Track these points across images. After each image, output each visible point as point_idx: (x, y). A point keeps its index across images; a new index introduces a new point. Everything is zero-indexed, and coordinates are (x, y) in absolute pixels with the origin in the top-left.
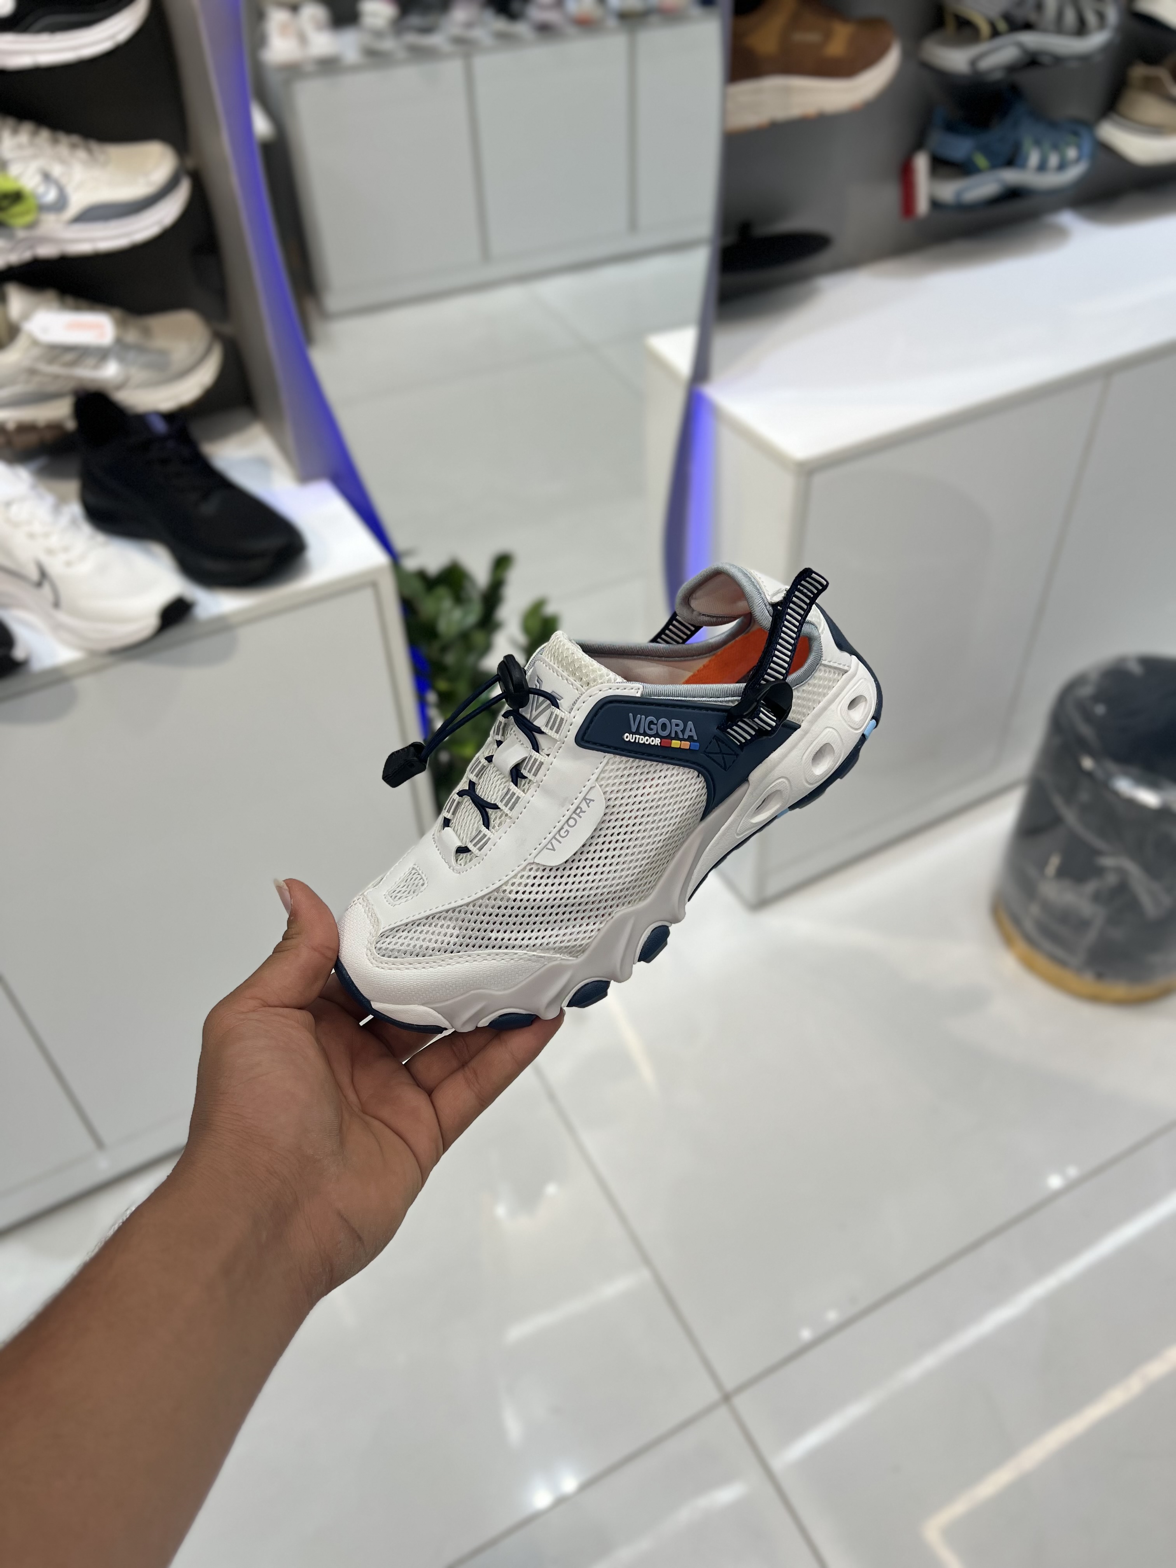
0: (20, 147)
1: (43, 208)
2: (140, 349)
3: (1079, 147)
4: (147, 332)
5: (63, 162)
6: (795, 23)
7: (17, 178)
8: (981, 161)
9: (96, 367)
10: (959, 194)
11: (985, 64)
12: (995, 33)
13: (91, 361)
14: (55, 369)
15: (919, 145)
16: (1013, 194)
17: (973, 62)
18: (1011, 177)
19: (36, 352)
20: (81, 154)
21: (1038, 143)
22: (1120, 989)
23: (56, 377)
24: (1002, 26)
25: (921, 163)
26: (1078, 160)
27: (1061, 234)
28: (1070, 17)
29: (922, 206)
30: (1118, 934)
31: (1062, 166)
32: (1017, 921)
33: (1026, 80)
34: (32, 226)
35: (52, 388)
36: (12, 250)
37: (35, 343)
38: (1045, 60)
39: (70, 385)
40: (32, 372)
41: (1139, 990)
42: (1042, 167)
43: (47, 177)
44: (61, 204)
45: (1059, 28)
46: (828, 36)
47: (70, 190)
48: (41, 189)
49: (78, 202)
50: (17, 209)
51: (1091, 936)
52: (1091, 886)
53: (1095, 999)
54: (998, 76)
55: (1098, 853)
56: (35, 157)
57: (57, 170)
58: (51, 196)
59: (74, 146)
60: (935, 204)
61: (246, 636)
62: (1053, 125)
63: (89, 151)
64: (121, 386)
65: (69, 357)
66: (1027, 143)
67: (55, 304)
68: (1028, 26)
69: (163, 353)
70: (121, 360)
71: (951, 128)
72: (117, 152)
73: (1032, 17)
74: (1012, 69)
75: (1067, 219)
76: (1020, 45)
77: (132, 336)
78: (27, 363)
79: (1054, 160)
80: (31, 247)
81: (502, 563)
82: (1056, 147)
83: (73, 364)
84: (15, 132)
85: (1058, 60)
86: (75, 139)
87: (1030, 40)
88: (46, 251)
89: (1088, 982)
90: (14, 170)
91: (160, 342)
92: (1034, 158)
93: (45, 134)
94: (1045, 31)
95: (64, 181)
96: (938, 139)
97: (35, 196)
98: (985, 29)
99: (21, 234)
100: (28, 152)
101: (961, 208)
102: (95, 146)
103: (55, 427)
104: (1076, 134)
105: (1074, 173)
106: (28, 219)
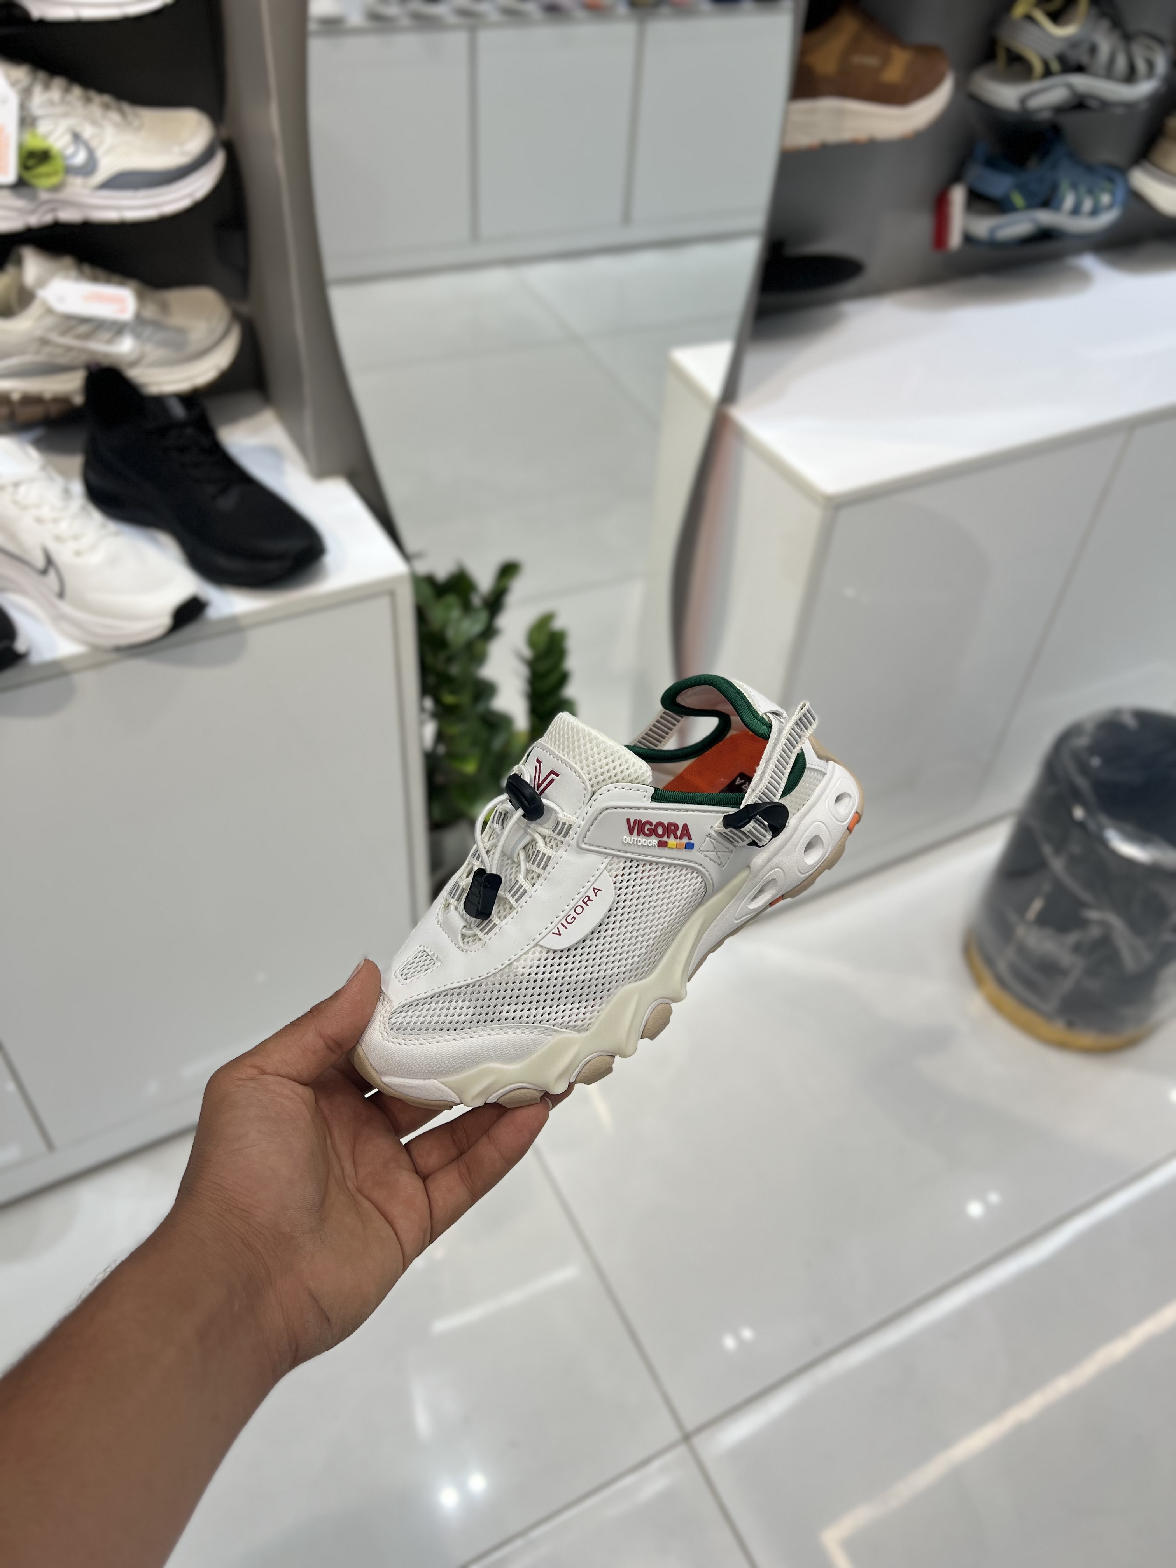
1: (70, 170)
2: (157, 325)
3: (1113, 194)
5: (94, 123)
6: (855, 46)
7: (45, 137)
8: (1018, 200)
10: (992, 231)
11: (1035, 103)
12: (1048, 73)
13: (106, 335)
15: (956, 177)
16: (1045, 235)
17: (1023, 101)
18: (1045, 217)
19: (49, 321)
20: (115, 116)
21: (1074, 186)
22: (1088, 1038)
24: (1055, 66)
25: (958, 196)
26: (1110, 207)
27: (1083, 278)
28: (1121, 63)
29: (955, 239)
30: (1094, 985)
31: (1095, 212)
32: (990, 962)
34: (56, 188)
35: (64, 360)
36: (32, 212)
37: (49, 311)
38: (1093, 104)
39: (83, 358)
41: (1108, 1040)
42: (1076, 211)
43: (77, 137)
44: (89, 168)
46: (886, 60)
47: (99, 153)
48: (70, 151)
49: (107, 167)
50: (43, 169)
51: (1066, 985)
52: (1073, 937)
53: (1062, 1046)
54: (1046, 115)
55: (1083, 905)
56: (66, 115)
57: (88, 132)
58: (80, 158)
59: (106, 107)
60: (968, 239)
62: (1090, 169)
63: (123, 114)
66: (1064, 185)
67: (73, 273)
68: (1080, 69)
69: (181, 331)
70: (137, 336)
71: (991, 163)
72: (150, 116)
73: (1084, 59)
74: (1060, 110)
75: (1089, 262)
76: (1070, 87)
77: (150, 312)
78: (38, 333)
79: (1088, 205)
80: (54, 210)
81: (508, 571)
84: (47, 87)
85: (1105, 105)
86: (107, 98)
87: (1081, 82)
88: (68, 215)
89: (1057, 1029)
90: (43, 127)
91: (177, 319)
92: (1069, 201)
93: (77, 91)
94: (1095, 75)
95: (94, 143)
96: (976, 173)
98: (1038, 67)
99: (44, 196)
100: (59, 110)
101: (993, 244)
102: (127, 108)
103: (62, 400)
104: (1111, 180)
105: (1106, 219)
106: (54, 180)
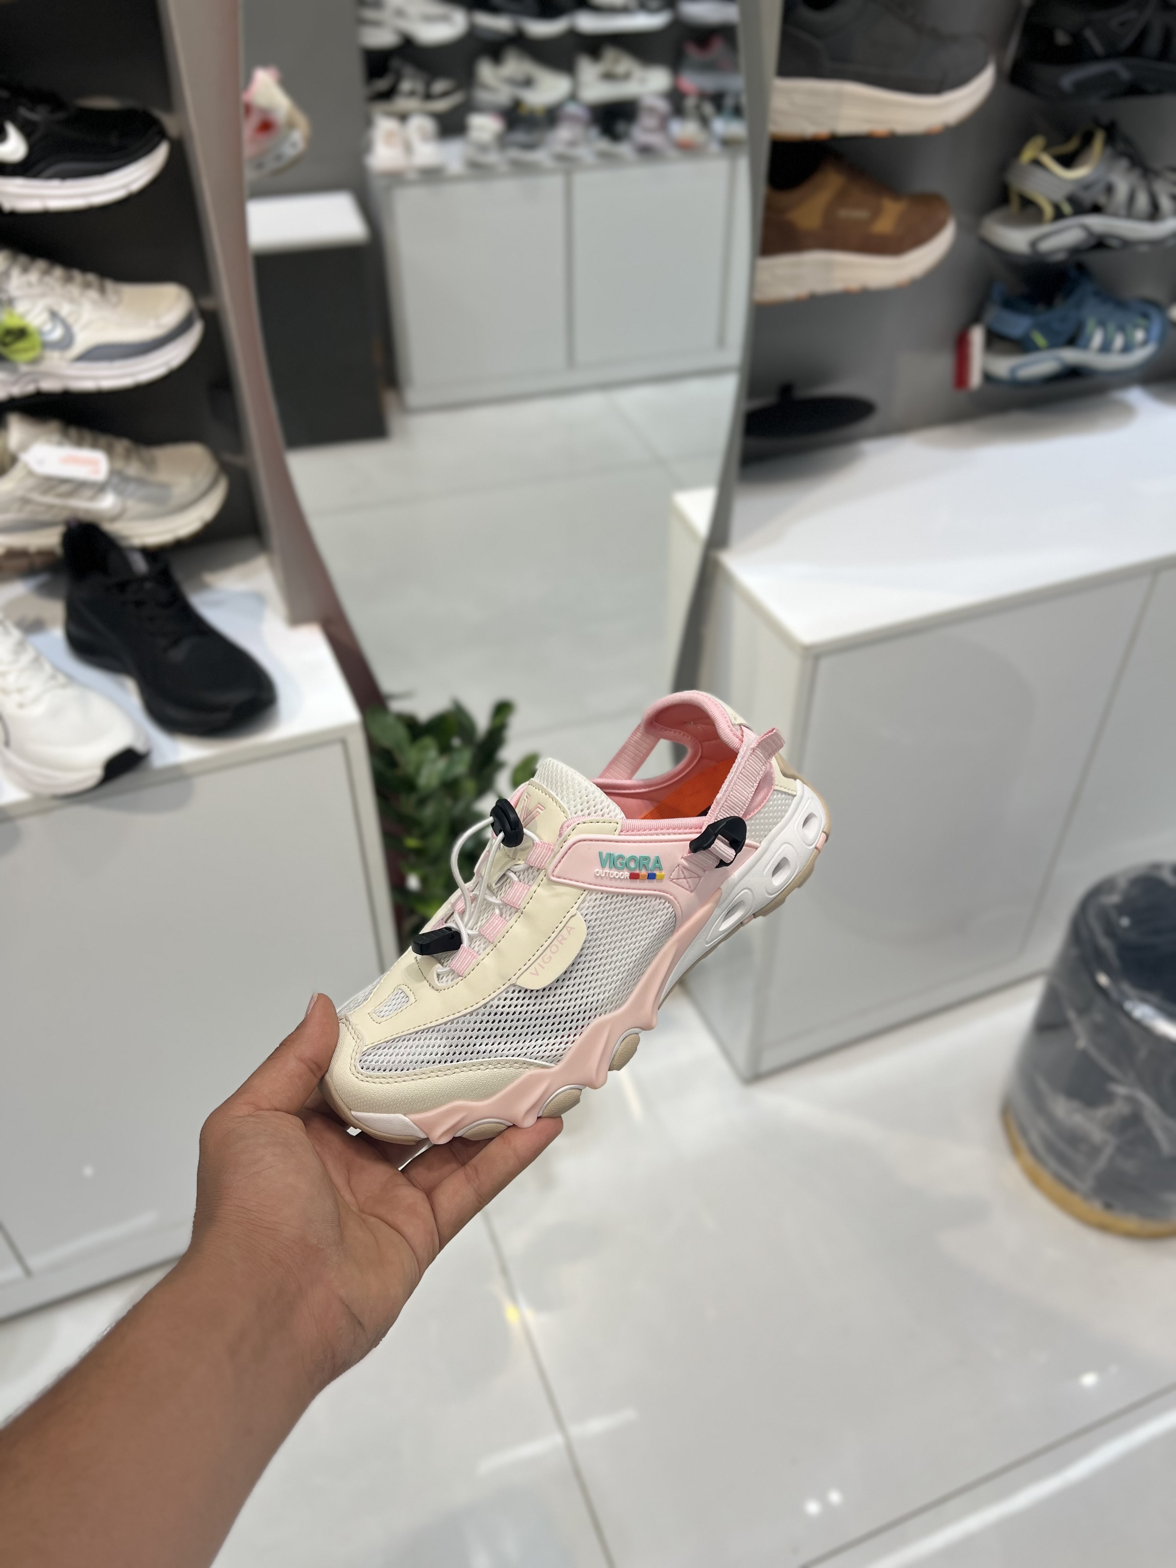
0: (30, 285)
1: (46, 345)
2: (141, 482)
3: (1147, 330)
4: (150, 465)
5: (72, 300)
6: (841, 199)
7: (22, 316)
8: (1039, 339)
9: (93, 498)
10: (1013, 370)
11: (1046, 246)
12: (1059, 215)
13: (88, 493)
14: (50, 499)
15: (976, 318)
16: (1073, 373)
17: (1033, 244)
18: (1071, 356)
19: (30, 482)
20: (93, 294)
21: (1102, 324)
22: (1132, 1222)
23: (51, 507)
24: (1067, 208)
25: (977, 336)
26: (1145, 343)
27: (1128, 411)
28: (1142, 202)
29: (975, 379)
30: (1129, 1166)
31: (1127, 348)
32: (1024, 1132)
33: (1094, 260)
34: (35, 361)
35: (47, 517)
36: (15, 383)
37: (30, 473)
38: (1114, 243)
39: (65, 515)
40: (25, 501)
41: (1152, 1226)
42: (1106, 348)
43: (54, 315)
44: (66, 342)
45: (1130, 212)
46: (876, 213)
47: (76, 329)
48: (47, 327)
49: (83, 340)
50: (21, 345)
51: (1102, 1162)
52: (1101, 1112)
53: (1103, 1228)
54: (1061, 257)
55: (1111, 1079)
56: (43, 295)
57: (65, 309)
58: (57, 334)
59: (87, 286)
60: (988, 378)
61: (203, 785)
62: (1121, 304)
63: (102, 291)
64: (114, 519)
65: (64, 488)
66: (1091, 323)
67: (56, 437)
68: (1096, 209)
69: (165, 486)
70: (120, 492)
71: (1009, 304)
72: (132, 292)
73: (1102, 200)
74: (1075, 251)
75: (1135, 396)
76: (1085, 228)
77: (133, 469)
78: (20, 493)
79: (1119, 341)
80: (35, 381)
81: (502, 709)
82: (1122, 328)
83: (70, 494)
84: (25, 270)
85: (1126, 244)
86: (91, 277)
87: (1097, 223)
88: (49, 385)
89: (1096, 1208)
90: (21, 307)
91: (162, 475)
92: (1097, 339)
93: (58, 272)
94: (1115, 215)
95: (71, 320)
96: (994, 314)
97: (41, 333)
98: (1048, 211)
99: (24, 369)
100: (37, 290)
101: (1015, 383)
102: (110, 285)
103: (43, 553)
104: (1145, 316)
105: (1139, 355)
106: (31, 355)
